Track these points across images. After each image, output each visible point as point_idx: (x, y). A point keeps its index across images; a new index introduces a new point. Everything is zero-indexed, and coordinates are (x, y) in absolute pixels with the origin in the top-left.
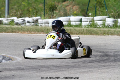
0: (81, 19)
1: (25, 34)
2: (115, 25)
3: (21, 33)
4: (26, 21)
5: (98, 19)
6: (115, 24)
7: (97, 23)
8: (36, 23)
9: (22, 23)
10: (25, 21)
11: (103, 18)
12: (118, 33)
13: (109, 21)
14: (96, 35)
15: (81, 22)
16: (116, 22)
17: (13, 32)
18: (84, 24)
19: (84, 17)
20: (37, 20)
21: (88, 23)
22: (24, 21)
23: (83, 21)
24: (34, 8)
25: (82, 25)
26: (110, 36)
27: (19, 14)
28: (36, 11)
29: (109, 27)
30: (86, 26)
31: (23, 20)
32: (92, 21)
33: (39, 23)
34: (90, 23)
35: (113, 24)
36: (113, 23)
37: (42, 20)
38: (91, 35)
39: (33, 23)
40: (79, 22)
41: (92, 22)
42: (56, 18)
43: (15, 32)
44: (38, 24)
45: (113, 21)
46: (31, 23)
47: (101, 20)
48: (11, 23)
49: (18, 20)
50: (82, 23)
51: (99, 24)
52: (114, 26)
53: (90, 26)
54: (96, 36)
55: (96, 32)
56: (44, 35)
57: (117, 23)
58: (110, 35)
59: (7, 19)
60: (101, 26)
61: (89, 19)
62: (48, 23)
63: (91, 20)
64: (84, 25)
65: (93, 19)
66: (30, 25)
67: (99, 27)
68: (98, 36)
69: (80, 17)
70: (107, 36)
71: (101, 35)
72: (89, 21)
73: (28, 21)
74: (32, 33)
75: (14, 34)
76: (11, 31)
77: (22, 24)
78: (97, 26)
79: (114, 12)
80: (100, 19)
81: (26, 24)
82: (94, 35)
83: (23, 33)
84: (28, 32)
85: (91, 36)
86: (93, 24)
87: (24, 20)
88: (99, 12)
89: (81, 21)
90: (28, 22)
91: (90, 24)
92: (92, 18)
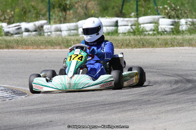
0: (117, 22)
1: (29, 50)
2: (176, 30)
3: (23, 48)
4: (23, 29)
5: (146, 21)
6: (174, 28)
7: (143, 27)
8: (40, 31)
9: (16, 32)
10: (21, 28)
11: (154, 19)
12: (190, 42)
13: (165, 23)
14: (152, 47)
15: (116, 28)
16: (176, 25)
17: (8, 47)
18: (121, 29)
19: (122, 19)
20: (42, 27)
21: (129, 27)
22: (18, 29)
23: (121, 26)
24: (33, 7)
25: (119, 32)
26: (178, 48)
27: (7, 17)
28: (35, 11)
29: (165, 33)
30: (125, 33)
31: (17, 27)
32: (135, 25)
33: (46, 31)
34: (132, 28)
35: (172, 29)
36: (172, 27)
37: (49, 26)
38: (143, 47)
39: (35, 31)
40: (114, 28)
41: (136, 27)
42: (73, 22)
43: (13, 48)
44: (44, 32)
45: (171, 23)
46: (31, 32)
47: (150, 23)
49: (9, 28)
50: (119, 28)
51: (148, 29)
52: (173, 32)
53: (131, 32)
54: (152, 49)
55: (151, 42)
56: (63, 50)
57: (179, 27)
58: (177, 46)
60: (151, 33)
61: (131, 21)
62: (61, 31)
63: (133, 23)
64: (121, 32)
65: (137, 21)
66: (30, 35)
67: (149, 34)
68: (156, 49)
69: (115, 19)
70: (172, 48)
71: (161, 47)
72: (130, 24)
73: (26, 29)
74: (41, 49)
75: (10, 50)
76: (4, 46)
77: (16, 34)
78: (145, 33)
79: (169, 8)
80: (149, 21)
81: (22, 33)
82: (148, 47)
83: (26, 49)
84: (35, 47)
85: (145, 49)
86: (138, 29)
87: (19, 27)
88: (143, 9)
89: (116, 24)
90: (27, 30)
91: (132, 30)
92: (136, 19)
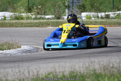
48: (117, 17)
59: (114, 13)
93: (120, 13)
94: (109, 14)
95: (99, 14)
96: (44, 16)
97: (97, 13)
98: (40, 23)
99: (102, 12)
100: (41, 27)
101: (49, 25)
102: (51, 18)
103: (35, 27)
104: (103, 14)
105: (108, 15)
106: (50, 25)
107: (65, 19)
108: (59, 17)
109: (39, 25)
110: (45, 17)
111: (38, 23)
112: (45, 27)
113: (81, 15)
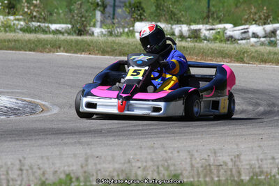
8: (272, 37)
9: (241, 37)
10: (248, 31)
20: (273, 32)
22: (245, 32)
31: (243, 31)
39: (265, 37)
44: (277, 40)
46: (260, 38)
48: (218, 36)
49: (233, 31)
59: (211, 27)
66: (256, 42)
73: (253, 33)
77: (242, 39)
81: (249, 39)
87: (246, 30)
90: (255, 35)
93: (225, 28)
94: (200, 30)
95: (174, 27)
96: (47, 25)
97: (172, 25)
98: (39, 41)
99: (183, 24)
100: (41, 52)
101: (60, 47)
102: (63, 30)
103: (25, 51)
104: (185, 28)
105: (196, 30)
106: (62, 49)
107: (96, 34)
108: (82, 28)
109: (36, 46)
110: (48, 27)
111: (34, 43)
112: (50, 51)
113: (133, 26)
